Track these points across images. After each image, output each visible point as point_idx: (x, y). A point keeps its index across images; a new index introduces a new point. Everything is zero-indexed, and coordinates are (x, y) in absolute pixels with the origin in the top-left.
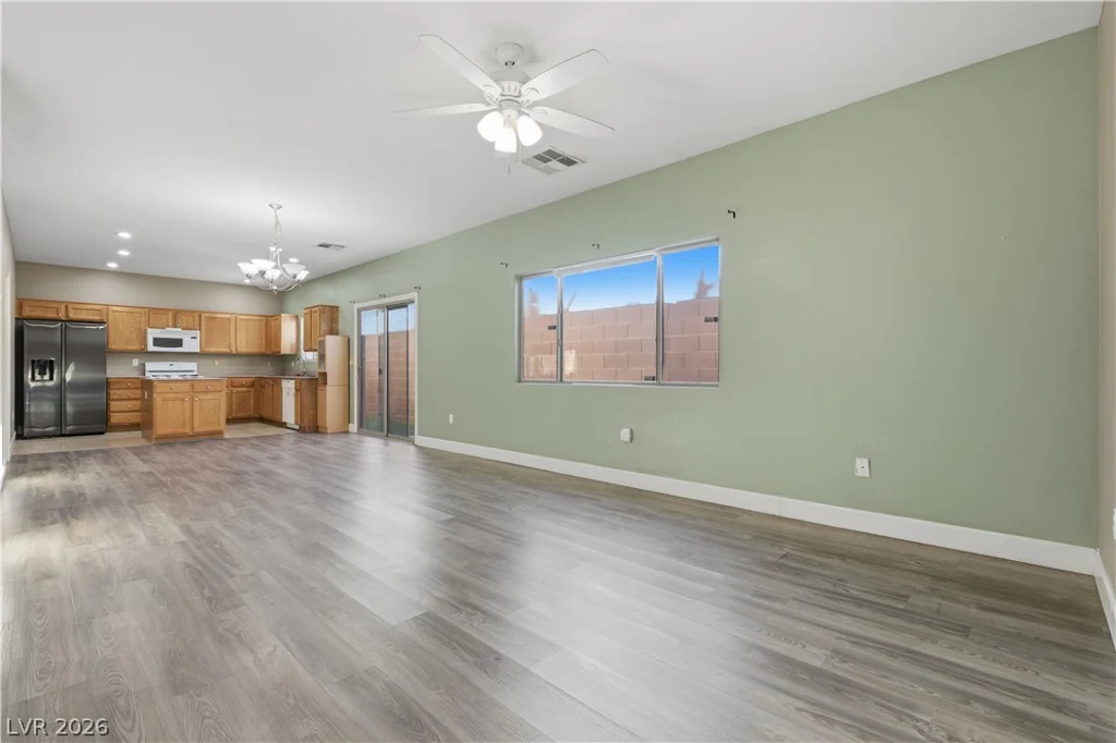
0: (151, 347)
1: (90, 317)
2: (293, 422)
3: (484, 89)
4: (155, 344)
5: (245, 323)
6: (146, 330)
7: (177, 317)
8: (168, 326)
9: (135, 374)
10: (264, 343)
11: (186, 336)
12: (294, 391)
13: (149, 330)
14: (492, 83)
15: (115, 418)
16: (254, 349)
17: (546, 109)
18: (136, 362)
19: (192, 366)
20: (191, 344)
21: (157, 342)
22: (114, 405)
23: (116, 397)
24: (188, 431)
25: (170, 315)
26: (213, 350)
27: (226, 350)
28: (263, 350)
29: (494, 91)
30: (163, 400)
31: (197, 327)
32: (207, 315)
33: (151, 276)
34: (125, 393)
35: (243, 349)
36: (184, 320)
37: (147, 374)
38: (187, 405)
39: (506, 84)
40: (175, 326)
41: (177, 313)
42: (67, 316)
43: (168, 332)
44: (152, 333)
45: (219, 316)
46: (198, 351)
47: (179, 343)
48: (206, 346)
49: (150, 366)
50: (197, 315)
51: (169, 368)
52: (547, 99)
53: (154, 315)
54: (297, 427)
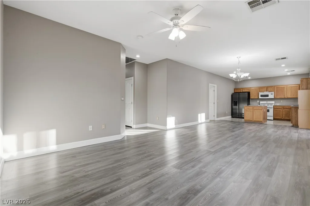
0: (260, 97)
1: (247, 91)
3: (168, 24)
4: (261, 97)
5: (290, 88)
7: (267, 89)
8: (265, 91)
11: (269, 94)
13: (260, 93)
14: (170, 22)
17: (187, 26)
18: (258, 101)
19: (272, 102)
20: (271, 96)
21: (262, 96)
24: (252, 120)
25: (265, 88)
26: (278, 97)
29: (171, 23)
30: (246, 111)
31: (273, 91)
32: (277, 87)
36: (269, 89)
37: (261, 105)
38: (252, 113)
39: (174, 21)
40: (266, 91)
41: (267, 87)
42: (242, 91)
43: (265, 93)
45: (280, 86)
46: (274, 98)
47: (267, 96)
48: (276, 96)
49: (261, 102)
50: (273, 87)
51: (267, 103)
52: (186, 23)
53: (261, 89)
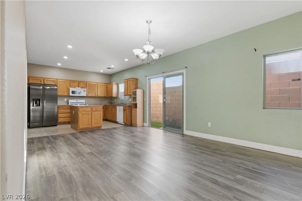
0: (71, 94)
1: (51, 83)
2: (123, 122)
5: (100, 86)
6: (69, 88)
7: (79, 84)
8: (76, 87)
9: (65, 104)
10: (106, 93)
11: (82, 90)
12: (123, 110)
13: (70, 88)
15: (60, 120)
16: (103, 95)
18: (66, 100)
19: (83, 101)
20: (83, 93)
21: (73, 92)
22: (60, 115)
23: (60, 112)
24: (90, 126)
25: (77, 83)
26: (90, 95)
27: (95, 95)
28: (106, 95)
30: (82, 114)
31: (86, 87)
32: (89, 83)
33: (70, 69)
34: (63, 111)
35: (99, 95)
36: (81, 85)
37: (70, 104)
38: (90, 116)
40: (78, 87)
41: (79, 82)
42: (44, 83)
44: (72, 89)
45: (92, 83)
46: (86, 96)
48: (88, 94)
49: (70, 101)
50: (85, 83)
51: (76, 102)
53: (71, 83)
54: (124, 124)
